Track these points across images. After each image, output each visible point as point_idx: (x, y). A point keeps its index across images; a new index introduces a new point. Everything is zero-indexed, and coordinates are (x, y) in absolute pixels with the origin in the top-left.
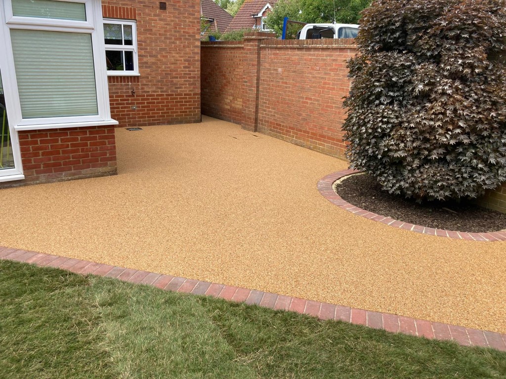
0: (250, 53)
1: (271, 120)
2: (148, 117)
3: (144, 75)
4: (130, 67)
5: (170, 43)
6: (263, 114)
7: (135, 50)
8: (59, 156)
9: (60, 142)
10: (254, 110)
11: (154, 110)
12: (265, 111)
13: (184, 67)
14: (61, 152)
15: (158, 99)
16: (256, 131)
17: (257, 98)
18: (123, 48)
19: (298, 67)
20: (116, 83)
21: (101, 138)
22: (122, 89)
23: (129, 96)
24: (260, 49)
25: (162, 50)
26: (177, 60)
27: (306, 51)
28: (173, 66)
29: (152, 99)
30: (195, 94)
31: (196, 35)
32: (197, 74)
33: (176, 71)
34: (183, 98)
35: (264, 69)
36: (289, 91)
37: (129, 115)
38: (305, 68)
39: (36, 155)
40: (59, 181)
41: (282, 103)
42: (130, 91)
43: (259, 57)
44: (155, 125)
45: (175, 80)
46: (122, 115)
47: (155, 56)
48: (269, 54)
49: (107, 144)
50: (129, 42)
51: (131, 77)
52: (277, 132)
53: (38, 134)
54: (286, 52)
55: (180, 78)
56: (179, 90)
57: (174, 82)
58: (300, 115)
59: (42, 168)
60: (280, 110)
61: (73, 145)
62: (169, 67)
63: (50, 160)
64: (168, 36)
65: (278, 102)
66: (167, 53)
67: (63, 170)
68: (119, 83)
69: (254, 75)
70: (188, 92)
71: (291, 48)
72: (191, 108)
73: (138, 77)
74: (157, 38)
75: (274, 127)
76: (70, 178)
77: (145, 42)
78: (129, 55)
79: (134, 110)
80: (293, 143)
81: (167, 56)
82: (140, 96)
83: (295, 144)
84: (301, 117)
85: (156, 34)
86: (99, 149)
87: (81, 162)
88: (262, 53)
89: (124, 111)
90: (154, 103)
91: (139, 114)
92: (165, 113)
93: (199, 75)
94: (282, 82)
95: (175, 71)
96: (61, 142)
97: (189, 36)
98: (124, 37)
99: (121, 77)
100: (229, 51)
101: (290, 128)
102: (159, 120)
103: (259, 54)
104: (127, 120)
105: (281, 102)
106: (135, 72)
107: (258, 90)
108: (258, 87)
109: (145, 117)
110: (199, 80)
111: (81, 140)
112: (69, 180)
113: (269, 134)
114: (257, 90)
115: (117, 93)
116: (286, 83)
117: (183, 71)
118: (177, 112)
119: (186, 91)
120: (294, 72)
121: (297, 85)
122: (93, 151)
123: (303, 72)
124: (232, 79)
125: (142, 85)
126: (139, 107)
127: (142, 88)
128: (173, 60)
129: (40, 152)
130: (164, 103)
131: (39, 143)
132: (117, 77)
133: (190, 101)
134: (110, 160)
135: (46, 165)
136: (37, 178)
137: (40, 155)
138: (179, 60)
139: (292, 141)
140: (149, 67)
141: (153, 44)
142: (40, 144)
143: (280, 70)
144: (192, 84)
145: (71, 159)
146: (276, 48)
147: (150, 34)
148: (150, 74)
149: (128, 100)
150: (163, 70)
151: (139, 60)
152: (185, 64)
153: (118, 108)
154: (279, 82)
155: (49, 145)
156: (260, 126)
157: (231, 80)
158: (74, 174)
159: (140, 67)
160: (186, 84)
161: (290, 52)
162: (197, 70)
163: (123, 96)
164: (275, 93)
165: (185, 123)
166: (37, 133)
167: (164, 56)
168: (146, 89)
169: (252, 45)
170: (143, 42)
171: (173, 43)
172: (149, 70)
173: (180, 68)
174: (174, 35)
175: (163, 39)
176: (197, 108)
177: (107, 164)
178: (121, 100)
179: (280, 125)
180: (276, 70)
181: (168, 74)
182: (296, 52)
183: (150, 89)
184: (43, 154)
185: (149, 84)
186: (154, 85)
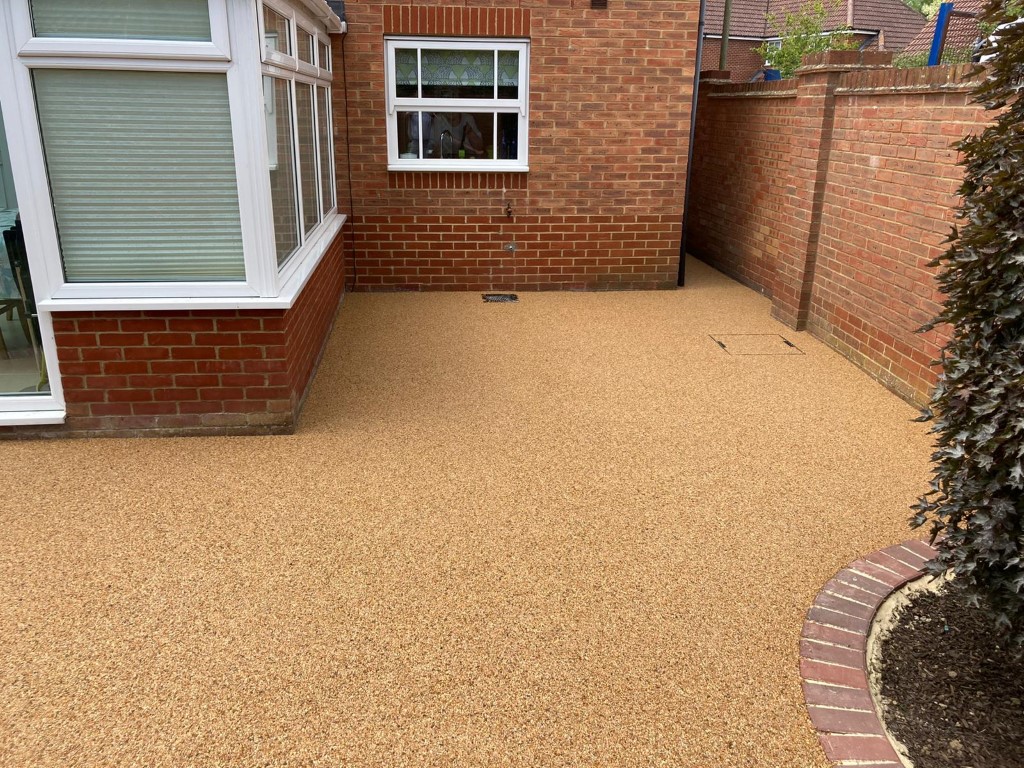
0: (809, 111)
1: (838, 304)
2: (543, 271)
3: (538, 170)
4: (509, 151)
5: (611, 90)
6: (822, 282)
7: (523, 110)
8: (146, 377)
9: (146, 342)
10: (800, 269)
11: (557, 254)
12: (828, 275)
13: (644, 151)
14: (149, 366)
15: (570, 228)
16: (801, 326)
17: (813, 238)
18: (495, 105)
19: (923, 154)
20: (470, 189)
21: (247, 339)
22: (485, 203)
23: (501, 220)
24: (833, 99)
25: (587, 108)
26: (626, 133)
27: (949, 102)
28: (614, 148)
29: (555, 228)
30: (666, 219)
31: (684, 69)
32: (679, 168)
33: (624, 160)
34: (636, 228)
35: (839, 158)
36: (891, 226)
37: (497, 263)
38: (941, 156)
39: (92, 369)
40: (146, 435)
41: (869, 259)
42: (503, 208)
43: (828, 124)
44: (557, 290)
45: (616, 182)
46: (482, 263)
47: (571, 124)
48: (853, 113)
49: (265, 355)
50: (510, 92)
51: (508, 174)
52: (849, 340)
53: (96, 321)
54: (897, 108)
55: (632, 177)
56: (625, 207)
57: (615, 187)
58: (910, 302)
59: (106, 402)
60: (863, 280)
61: (177, 353)
62: (603, 152)
63: (123, 383)
64: (608, 74)
65: (859, 254)
66: (603, 115)
67: (154, 410)
68: (479, 189)
69: (811, 174)
70: (648, 213)
71: (910, 95)
72: (653, 253)
73: (523, 175)
74: (580, 79)
75: (844, 326)
76: (172, 431)
77: (547, 90)
78: (509, 121)
79: (509, 253)
80: (883, 385)
81: (600, 125)
82: (525, 220)
83: (889, 388)
84: (911, 310)
85: (575, 71)
86: (242, 366)
87: (199, 395)
88: (840, 109)
89: (486, 255)
90: (559, 237)
91: (521, 262)
92: (585, 262)
93: (684, 171)
94: (876, 198)
95: (617, 160)
96: (150, 344)
97: (663, 71)
98: (499, 79)
99: (483, 174)
100: (775, 108)
101: (882, 336)
102: (570, 278)
103: (828, 114)
104: (491, 276)
105: (866, 256)
106: (520, 164)
107: (816, 216)
108: (817, 208)
109: (534, 271)
110: (683, 182)
111: (198, 341)
112: (171, 435)
113: (831, 344)
114: (813, 215)
115: (473, 211)
116: (885, 201)
117: (640, 160)
118: (616, 262)
119: (644, 210)
120: (911, 167)
121: (913, 208)
122: (227, 370)
123: (932, 170)
124: (774, 181)
125: (533, 194)
126: (522, 246)
127: (533, 202)
128: (615, 132)
129: (102, 363)
130: (583, 237)
131: (98, 342)
132: (475, 174)
133: (654, 236)
134: (271, 398)
135: (115, 396)
136: (96, 424)
137: (102, 370)
138: (631, 134)
139: (881, 376)
140: (553, 151)
141: (568, 95)
142: (101, 344)
143: (874, 160)
144: (662, 193)
145: (174, 387)
146: (872, 96)
147: (562, 70)
148: (555, 169)
149: (497, 228)
150: (589, 159)
151: (531, 133)
152: (647, 141)
153: (473, 246)
154: (867, 196)
155: (122, 348)
156: (813, 315)
157: (770, 183)
158: (182, 423)
159: (531, 151)
160: (645, 194)
161: (904, 107)
162: (680, 159)
163: (485, 220)
164: (856, 227)
165: (634, 289)
166: (94, 318)
167: (592, 124)
168: (542, 203)
169: (815, 89)
170: (542, 90)
171: (621, 90)
172: (551, 158)
173: (634, 152)
174: (622, 71)
175: (594, 80)
176: (669, 253)
177: (264, 404)
178: (482, 229)
179: (857, 323)
180: (865, 161)
181: (599, 168)
182: (921, 107)
183: (551, 204)
184: (108, 369)
185: (550, 193)
186: (563, 194)
